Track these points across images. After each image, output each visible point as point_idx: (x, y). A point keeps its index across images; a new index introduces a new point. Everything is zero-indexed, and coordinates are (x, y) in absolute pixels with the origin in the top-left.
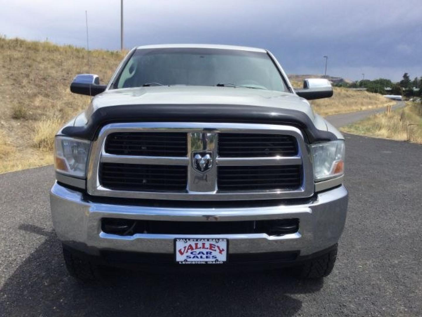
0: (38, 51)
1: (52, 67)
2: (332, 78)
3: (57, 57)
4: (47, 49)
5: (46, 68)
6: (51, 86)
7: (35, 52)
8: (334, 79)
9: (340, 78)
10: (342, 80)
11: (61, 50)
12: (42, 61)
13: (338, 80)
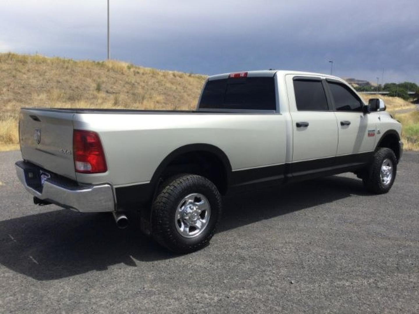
0: (27, 63)
1: (34, 77)
2: (359, 81)
3: (43, 67)
4: (35, 61)
5: (29, 78)
6: (27, 93)
7: (23, 65)
8: (360, 82)
9: (366, 81)
10: (368, 84)
11: (49, 61)
12: (26, 72)
13: (364, 84)
